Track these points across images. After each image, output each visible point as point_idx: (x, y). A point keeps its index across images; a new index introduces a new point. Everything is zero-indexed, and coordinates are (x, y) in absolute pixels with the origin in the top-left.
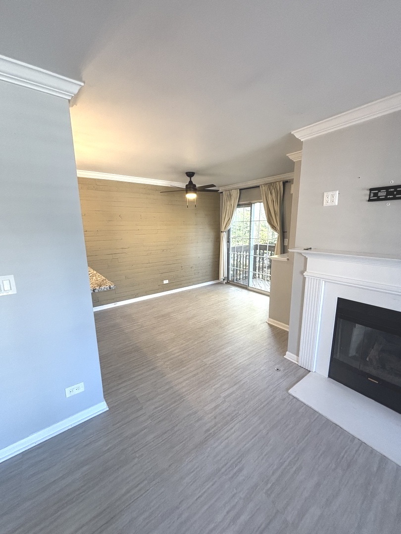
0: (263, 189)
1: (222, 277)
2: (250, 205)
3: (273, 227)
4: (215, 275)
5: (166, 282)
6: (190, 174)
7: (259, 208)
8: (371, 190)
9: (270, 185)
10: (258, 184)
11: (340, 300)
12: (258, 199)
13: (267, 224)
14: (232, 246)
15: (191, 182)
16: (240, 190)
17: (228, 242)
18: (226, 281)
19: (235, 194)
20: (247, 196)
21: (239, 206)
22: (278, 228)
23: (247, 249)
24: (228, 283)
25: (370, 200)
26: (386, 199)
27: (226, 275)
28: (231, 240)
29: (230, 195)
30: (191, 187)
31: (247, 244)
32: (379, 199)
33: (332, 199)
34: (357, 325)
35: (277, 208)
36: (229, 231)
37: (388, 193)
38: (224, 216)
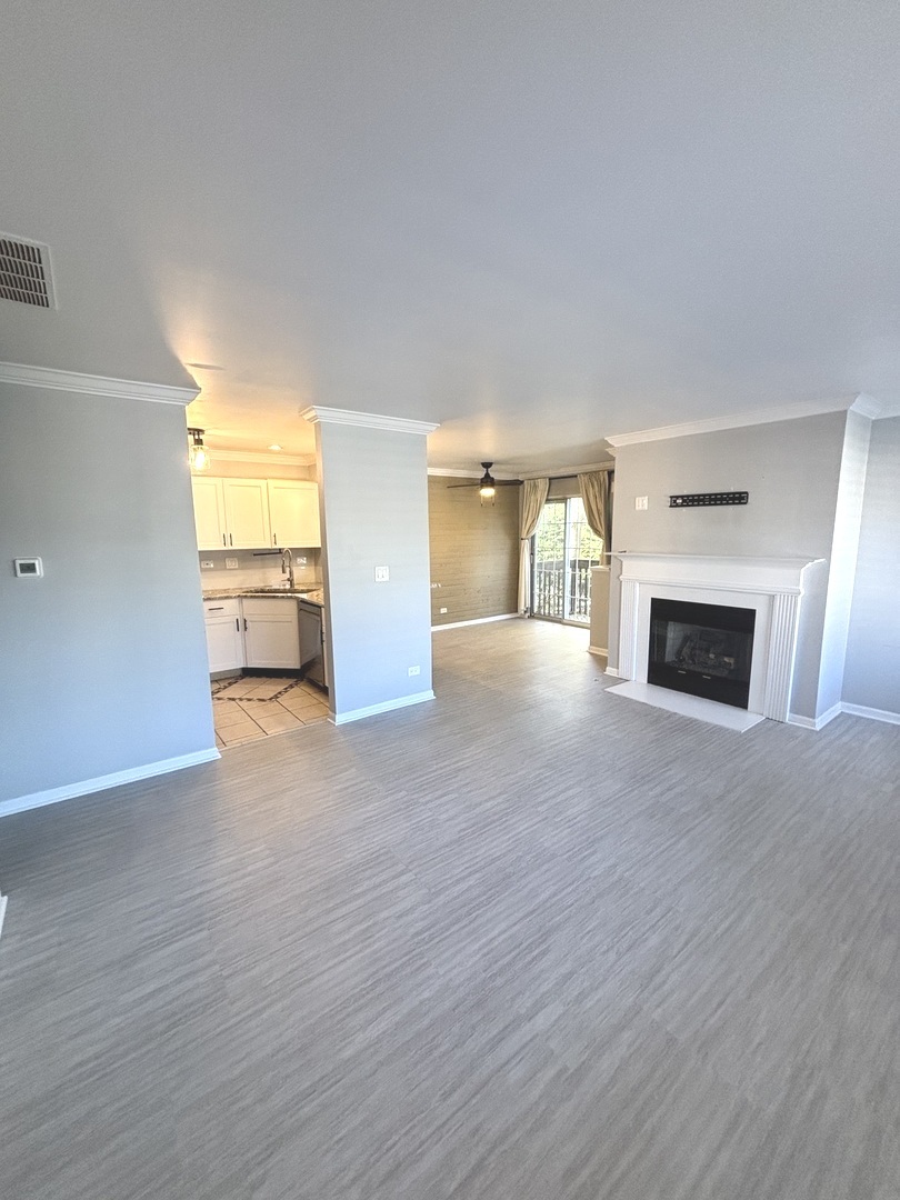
0: (583, 480)
1: (522, 607)
2: (564, 500)
3: (596, 531)
4: (512, 605)
5: (444, 610)
6: (487, 465)
7: (577, 505)
8: (671, 497)
9: (592, 475)
10: (575, 473)
11: (654, 601)
12: (576, 492)
13: (589, 528)
14: (537, 561)
15: (487, 475)
16: (550, 479)
17: (532, 554)
18: (528, 614)
19: (543, 485)
20: (559, 486)
21: (548, 501)
22: (603, 533)
23: (561, 565)
24: (532, 616)
25: (671, 506)
26: (682, 506)
27: (528, 605)
28: (536, 552)
29: (535, 486)
30: (488, 481)
31: (562, 559)
32: (677, 506)
33: (642, 503)
34: (670, 623)
35: (601, 507)
36: (533, 538)
37: (684, 501)
38: (525, 515)
